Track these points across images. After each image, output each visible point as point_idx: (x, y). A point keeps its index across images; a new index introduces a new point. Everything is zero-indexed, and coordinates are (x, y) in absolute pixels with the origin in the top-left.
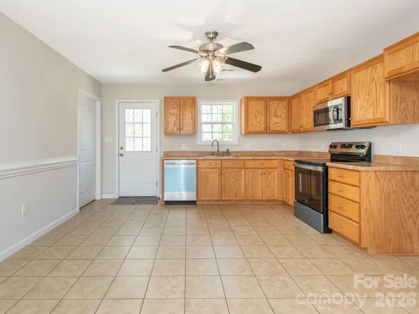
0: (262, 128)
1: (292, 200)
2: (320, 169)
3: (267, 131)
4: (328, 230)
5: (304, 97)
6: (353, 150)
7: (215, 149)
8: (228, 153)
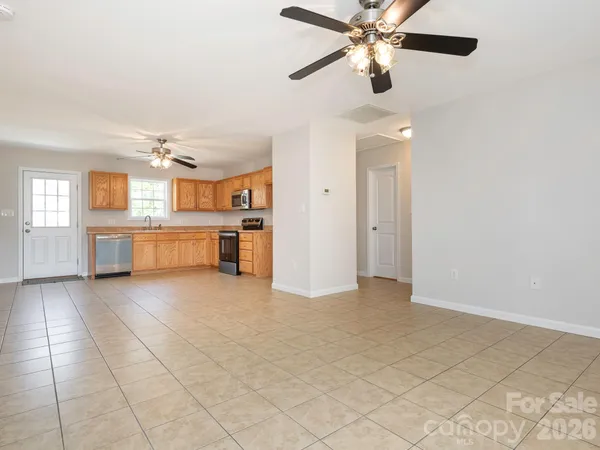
0: (192, 205)
1: (216, 261)
2: (234, 235)
3: (197, 209)
4: (239, 273)
5: (226, 184)
6: (254, 223)
7: (147, 224)
8: (160, 227)
